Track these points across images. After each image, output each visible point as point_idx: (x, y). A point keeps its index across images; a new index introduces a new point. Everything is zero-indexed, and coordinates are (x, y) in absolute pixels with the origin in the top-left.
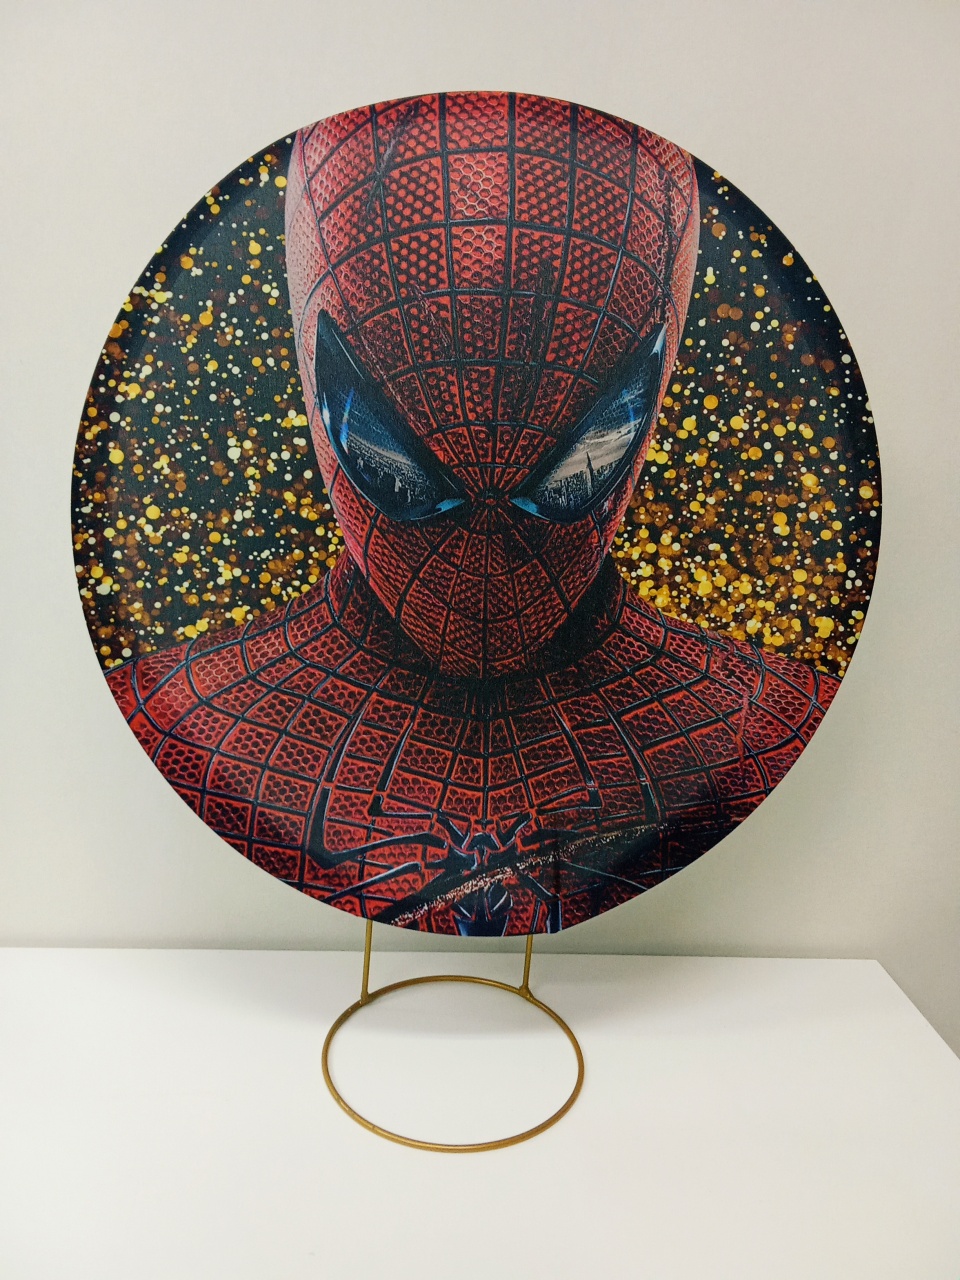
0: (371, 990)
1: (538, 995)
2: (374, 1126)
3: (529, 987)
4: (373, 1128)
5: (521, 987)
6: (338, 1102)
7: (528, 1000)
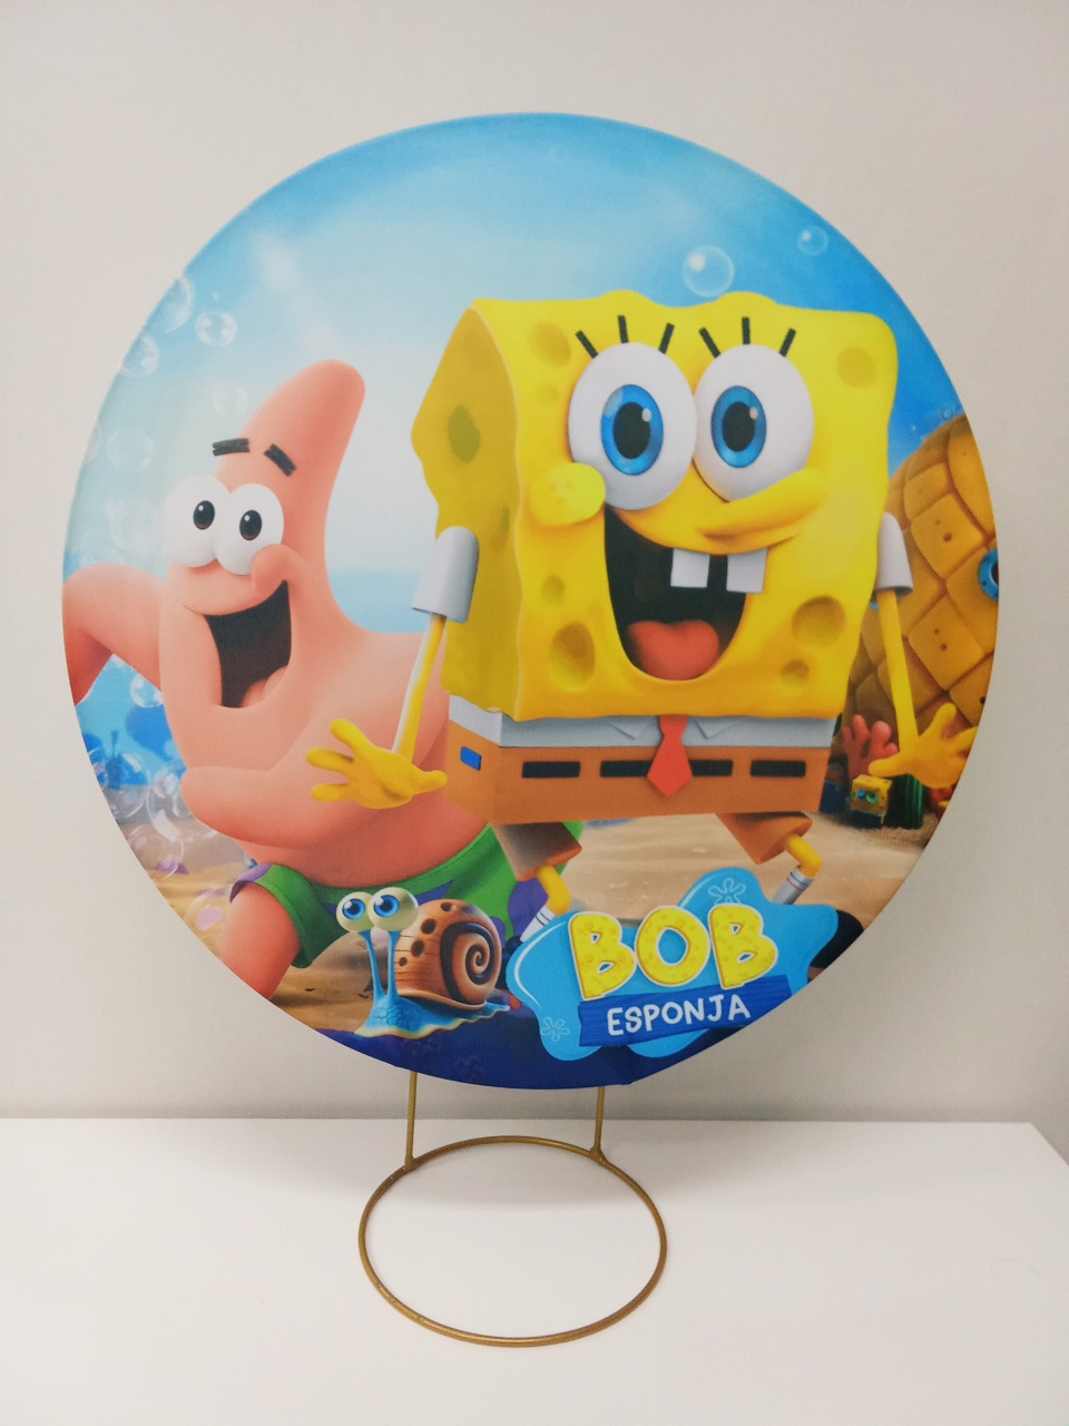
0: (416, 1155)
1: (613, 1157)
2: (420, 1316)
3: (603, 1148)
4: (419, 1318)
5: (592, 1149)
6: (378, 1288)
7: (600, 1164)
